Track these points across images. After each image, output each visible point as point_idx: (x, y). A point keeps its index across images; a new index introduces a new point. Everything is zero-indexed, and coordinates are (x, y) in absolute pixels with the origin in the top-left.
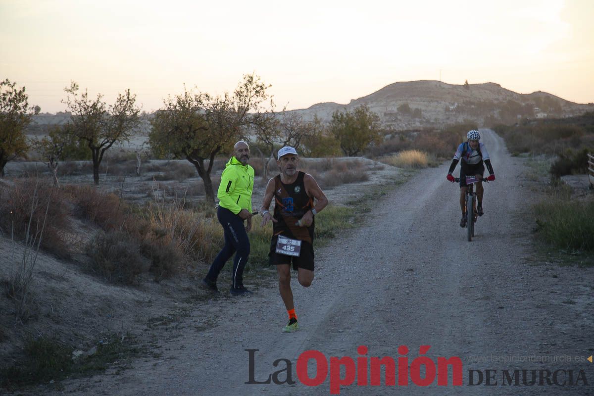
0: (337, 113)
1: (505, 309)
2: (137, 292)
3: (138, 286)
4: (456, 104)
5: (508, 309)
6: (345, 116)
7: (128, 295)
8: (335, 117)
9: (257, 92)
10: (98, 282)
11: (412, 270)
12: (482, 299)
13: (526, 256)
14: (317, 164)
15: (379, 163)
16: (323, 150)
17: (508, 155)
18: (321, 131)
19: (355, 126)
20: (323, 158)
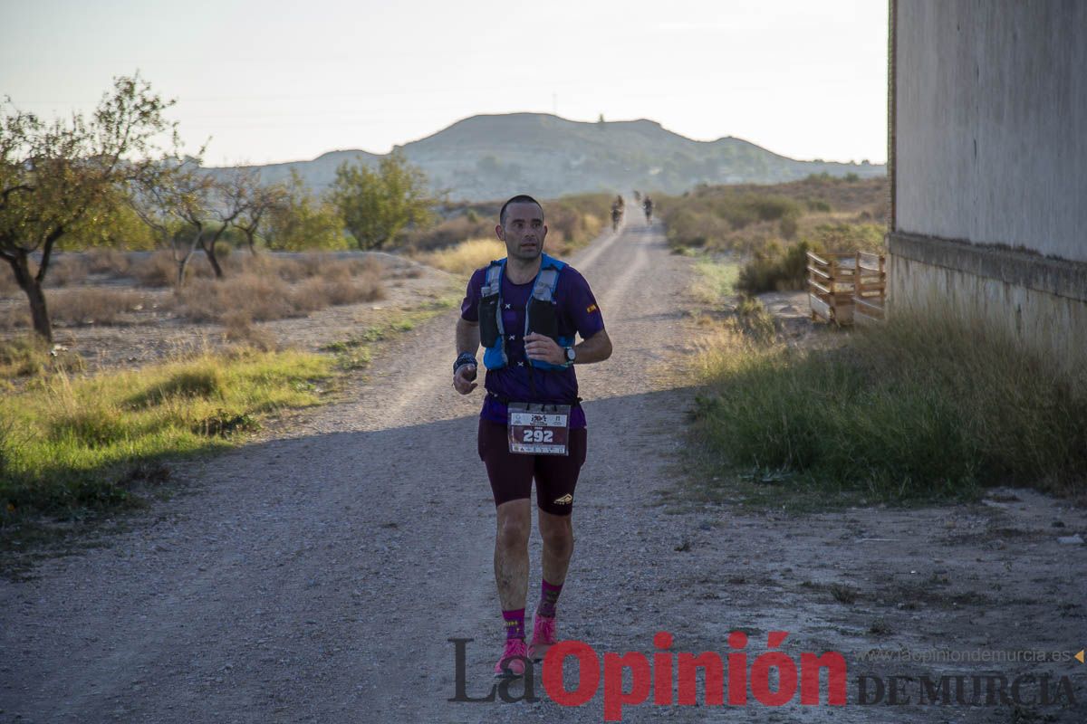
0: (344, 167)
6: (360, 172)
8: (342, 173)
9: (144, 114)
11: (393, 525)
13: (665, 485)
14: (292, 264)
15: (414, 263)
16: (308, 237)
17: (668, 251)
18: (304, 202)
19: (378, 192)
20: (307, 254)
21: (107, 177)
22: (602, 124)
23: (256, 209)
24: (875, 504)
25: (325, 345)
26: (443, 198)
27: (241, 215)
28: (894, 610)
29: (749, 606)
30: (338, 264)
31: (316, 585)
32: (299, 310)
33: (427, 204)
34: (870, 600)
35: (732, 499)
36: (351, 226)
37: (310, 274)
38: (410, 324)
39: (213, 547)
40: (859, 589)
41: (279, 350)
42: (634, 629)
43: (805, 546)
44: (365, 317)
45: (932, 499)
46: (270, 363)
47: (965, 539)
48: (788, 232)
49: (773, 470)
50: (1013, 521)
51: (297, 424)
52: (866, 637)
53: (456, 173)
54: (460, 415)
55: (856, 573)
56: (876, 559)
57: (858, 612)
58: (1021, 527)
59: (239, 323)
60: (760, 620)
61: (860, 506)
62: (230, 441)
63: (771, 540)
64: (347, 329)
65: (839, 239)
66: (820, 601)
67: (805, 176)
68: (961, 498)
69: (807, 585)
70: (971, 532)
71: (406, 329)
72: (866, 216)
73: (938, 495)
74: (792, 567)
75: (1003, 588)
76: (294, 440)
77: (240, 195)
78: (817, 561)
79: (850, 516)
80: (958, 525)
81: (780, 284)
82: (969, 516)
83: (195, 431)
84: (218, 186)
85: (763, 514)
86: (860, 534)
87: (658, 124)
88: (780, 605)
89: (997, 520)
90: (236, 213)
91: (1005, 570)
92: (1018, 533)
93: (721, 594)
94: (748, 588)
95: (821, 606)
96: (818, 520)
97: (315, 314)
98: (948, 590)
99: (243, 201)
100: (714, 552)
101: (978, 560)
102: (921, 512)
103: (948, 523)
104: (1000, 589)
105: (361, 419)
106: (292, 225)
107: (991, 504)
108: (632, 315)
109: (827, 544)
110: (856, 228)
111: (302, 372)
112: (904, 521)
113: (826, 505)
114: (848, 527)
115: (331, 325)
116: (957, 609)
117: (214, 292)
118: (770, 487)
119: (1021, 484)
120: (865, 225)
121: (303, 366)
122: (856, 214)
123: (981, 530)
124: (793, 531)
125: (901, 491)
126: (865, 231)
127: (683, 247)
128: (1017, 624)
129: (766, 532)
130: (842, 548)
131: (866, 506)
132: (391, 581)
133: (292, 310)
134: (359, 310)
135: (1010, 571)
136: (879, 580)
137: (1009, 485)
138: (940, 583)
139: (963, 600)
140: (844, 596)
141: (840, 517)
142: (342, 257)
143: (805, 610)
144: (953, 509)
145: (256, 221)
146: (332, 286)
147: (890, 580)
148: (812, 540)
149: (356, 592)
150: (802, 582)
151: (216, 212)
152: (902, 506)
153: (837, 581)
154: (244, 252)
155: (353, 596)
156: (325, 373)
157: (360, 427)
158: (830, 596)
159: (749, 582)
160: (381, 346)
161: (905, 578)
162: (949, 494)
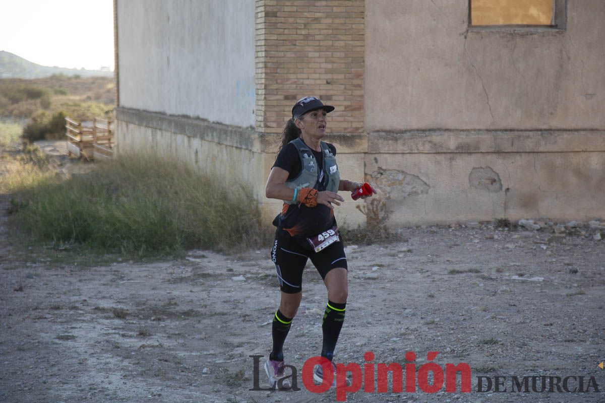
24: (127, 261)
28: (149, 321)
29: (65, 322)
34: (134, 316)
35: (42, 260)
40: (128, 310)
43: (91, 286)
45: (158, 257)
47: (182, 280)
48: (46, 105)
49: (64, 242)
50: (205, 269)
52: (136, 337)
55: (124, 301)
56: (134, 292)
57: (130, 323)
58: (210, 272)
60: (73, 330)
61: (118, 262)
63: (70, 283)
65: (77, 111)
66: (107, 318)
67: (49, 75)
68: (175, 257)
69: (97, 309)
70: (183, 276)
72: (89, 98)
73: (162, 255)
74: (87, 299)
75: (208, 307)
78: (100, 294)
79: (114, 268)
80: (175, 272)
81: (48, 136)
82: (181, 266)
85: (63, 268)
86: (122, 278)
88: (84, 321)
89: (196, 268)
91: (206, 296)
92: (209, 275)
93: (47, 316)
94: (63, 311)
95: (108, 321)
96: (95, 271)
98: (178, 308)
100: (38, 291)
101: (191, 291)
102: (153, 265)
103: (170, 271)
104: (206, 307)
107: (192, 259)
109: (104, 285)
110: (85, 105)
112: (145, 270)
113: (98, 262)
114: (114, 275)
116: (185, 319)
118: (64, 253)
119: (206, 248)
120: (89, 103)
122: (84, 97)
123: (189, 274)
124: (82, 278)
125: (141, 253)
126: (89, 107)
128: (219, 327)
129: (67, 279)
130: (113, 287)
131: (121, 262)
135: (209, 297)
136: (138, 304)
137: (199, 249)
138: (172, 305)
139: (187, 314)
140: (120, 315)
141: (108, 268)
143: (99, 324)
144: (170, 264)
147: (144, 304)
148: (95, 282)
150: (94, 308)
152: (142, 262)
153: (114, 306)
158: (112, 315)
159: (62, 308)
161: (154, 302)
162: (168, 254)
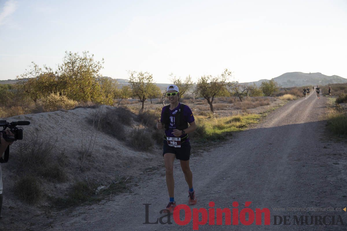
1: (305, 167)
2: (149, 154)
3: (151, 151)
4: (307, 80)
5: (307, 167)
6: (266, 83)
7: (144, 155)
8: (263, 83)
9: (229, 74)
10: (132, 150)
11: (271, 144)
12: (296, 160)
13: (321, 138)
14: (254, 99)
15: (275, 99)
16: (257, 94)
17: (322, 96)
18: (256, 88)
19: (269, 86)
20: (257, 97)
21: (223, 85)
22: (310, 73)
23: (247, 90)
25: (259, 113)
26: (281, 87)
27: (245, 91)
30: (261, 99)
31: (257, 154)
32: (255, 107)
33: (278, 88)
36: (264, 92)
37: (257, 101)
38: (274, 109)
39: (240, 147)
41: (251, 114)
42: (315, 163)
44: (266, 108)
46: (250, 116)
51: (254, 126)
53: (283, 83)
54: (283, 125)
59: (244, 109)
62: (242, 129)
64: (263, 110)
71: (274, 110)
76: (254, 129)
77: (245, 87)
83: (237, 127)
84: (241, 86)
87: (321, 73)
90: (244, 91)
97: (257, 108)
99: (245, 88)
105: (265, 126)
106: (254, 92)
108: (315, 107)
111: (255, 118)
115: (260, 109)
117: (240, 104)
121: (255, 116)
127: (325, 95)
132: (270, 153)
133: (254, 107)
134: (265, 107)
142: (262, 98)
145: (247, 92)
146: (261, 103)
149: (264, 155)
151: (241, 91)
154: (245, 97)
155: (264, 156)
156: (259, 118)
157: (265, 127)
160: (269, 113)
